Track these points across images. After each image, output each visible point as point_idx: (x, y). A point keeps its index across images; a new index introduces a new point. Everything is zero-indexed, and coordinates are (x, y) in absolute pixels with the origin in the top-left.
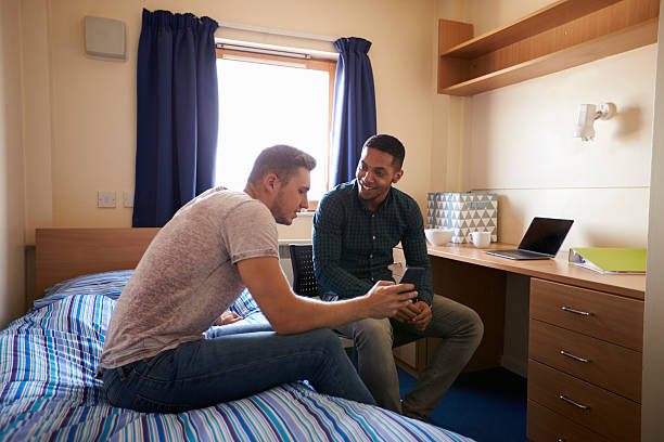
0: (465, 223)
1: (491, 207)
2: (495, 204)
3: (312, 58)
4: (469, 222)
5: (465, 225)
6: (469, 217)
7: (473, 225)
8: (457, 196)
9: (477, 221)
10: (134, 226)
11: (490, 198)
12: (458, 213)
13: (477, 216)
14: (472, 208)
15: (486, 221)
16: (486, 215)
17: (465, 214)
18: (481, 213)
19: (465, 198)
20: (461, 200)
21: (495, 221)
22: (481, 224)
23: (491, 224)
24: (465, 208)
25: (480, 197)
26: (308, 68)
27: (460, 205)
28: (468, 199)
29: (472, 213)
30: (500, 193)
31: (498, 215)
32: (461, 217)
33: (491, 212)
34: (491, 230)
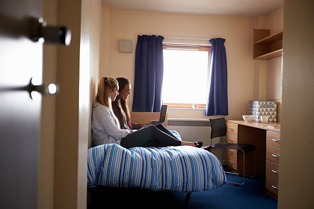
0: (261, 113)
1: (273, 107)
2: (275, 106)
3: (201, 46)
4: (263, 113)
6: (263, 111)
7: (265, 114)
8: (257, 102)
9: (267, 113)
11: (273, 103)
12: (258, 109)
13: (267, 110)
14: (264, 107)
15: (271, 113)
16: (271, 110)
17: (261, 109)
18: (269, 109)
19: (261, 103)
20: (259, 104)
21: (275, 113)
22: (269, 114)
23: (273, 114)
24: (261, 107)
25: (268, 103)
26: (200, 50)
27: (259, 106)
28: (263, 103)
29: (265, 109)
30: (278, 101)
31: (277, 110)
32: (259, 111)
33: (273, 109)
34: (273, 116)
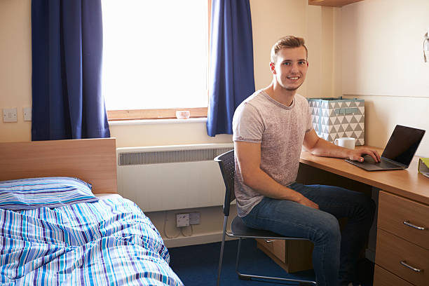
0: (334, 129)
1: (358, 112)
2: (362, 109)
4: (337, 127)
5: (333, 130)
6: (337, 122)
7: (341, 130)
8: (326, 102)
9: (345, 126)
10: (33, 140)
11: (358, 104)
12: (326, 119)
13: (345, 121)
14: (340, 114)
15: (354, 126)
16: (354, 121)
17: (333, 120)
18: (349, 118)
19: (333, 104)
20: (330, 107)
21: (362, 125)
22: (349, 129)
23: (358, 128)
24: (333, 114)
25: (348, 104)
27: (328, 112)
28: (337, 105)
29: (341, 119)
30: (367, 99)
31: (366, 120)
32: (330, 123)
33: (358, 118)
34: (358, 134)
